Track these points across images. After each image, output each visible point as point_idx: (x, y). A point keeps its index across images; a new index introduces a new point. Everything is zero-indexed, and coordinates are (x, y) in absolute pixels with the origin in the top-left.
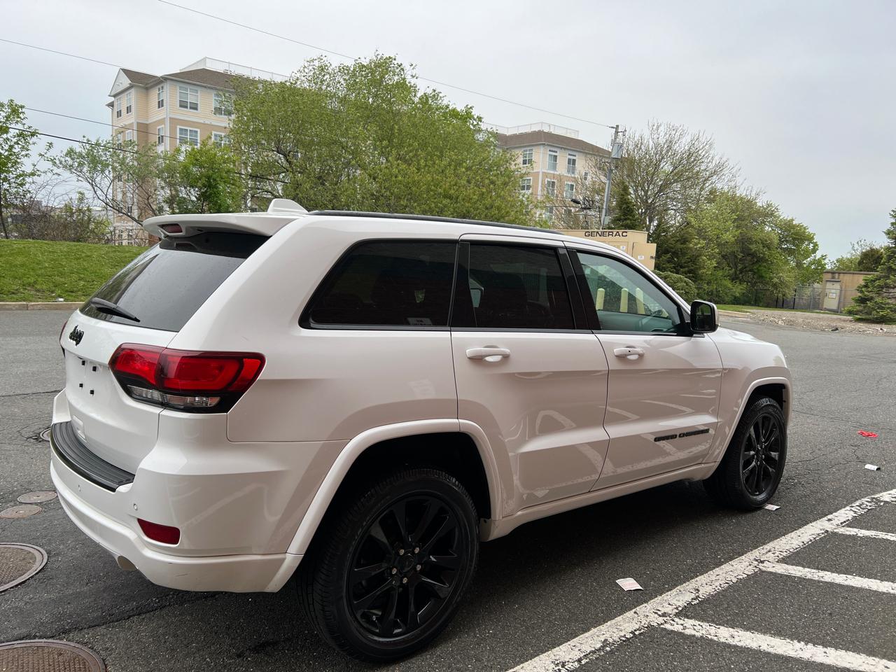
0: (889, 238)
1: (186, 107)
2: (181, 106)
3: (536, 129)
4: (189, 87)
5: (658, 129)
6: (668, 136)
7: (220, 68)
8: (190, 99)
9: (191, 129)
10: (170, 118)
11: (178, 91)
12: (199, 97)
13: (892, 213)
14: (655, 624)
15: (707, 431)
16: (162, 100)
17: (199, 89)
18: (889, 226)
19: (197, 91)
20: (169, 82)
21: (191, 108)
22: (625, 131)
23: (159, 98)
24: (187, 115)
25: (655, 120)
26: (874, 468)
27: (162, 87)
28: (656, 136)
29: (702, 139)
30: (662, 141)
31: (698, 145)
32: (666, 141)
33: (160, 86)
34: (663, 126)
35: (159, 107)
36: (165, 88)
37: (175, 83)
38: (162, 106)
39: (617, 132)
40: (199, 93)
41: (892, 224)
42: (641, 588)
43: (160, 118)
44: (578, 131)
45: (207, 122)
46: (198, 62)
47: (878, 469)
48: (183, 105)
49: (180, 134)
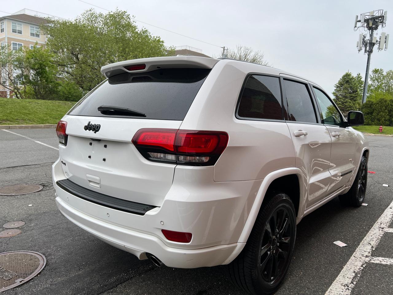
0: (334, 95)
1: (16, 32)
2: (13, 32)
3: (184, 48)
4: (17, 23)
5: (241, 48)
6: (245, 52)
7: (32, 14)
8: (18, 28)
9: (19, 43)
10: (8, 37)
11: (12, 24)
12: (22, 27)
13: (335, 86)
14: (368, 261)
15: (351, 171)
16: (3, 29)
17: (22, 24)
18: (334, 91)
19: (21, 24)
20: (6, 20)
21: (18, 33)
22: (228, 49)
23: (1, 28)
24: (16, 36)
25: (240, 45)
26: (387, 186)
27: (3, 22)
28: (240, 52)
29: (259, 54)
30: (242, 54)
31: (257, 57)
32: (244, 54)
33: (2, 22)
34: (243, 47)
35: (1, 32)
36: (4, 23)
37: (10, 21)
38: (3, 31)
39: (224, 50)
40: (22, 25)
41: (335, 90)
42: (346, 245)
43: (3, 37)
44: (202, 50)
45: (27, 40)
46: (21, 11)
47: (389, 186)
48: (14, 31)
49: (13, 45)
